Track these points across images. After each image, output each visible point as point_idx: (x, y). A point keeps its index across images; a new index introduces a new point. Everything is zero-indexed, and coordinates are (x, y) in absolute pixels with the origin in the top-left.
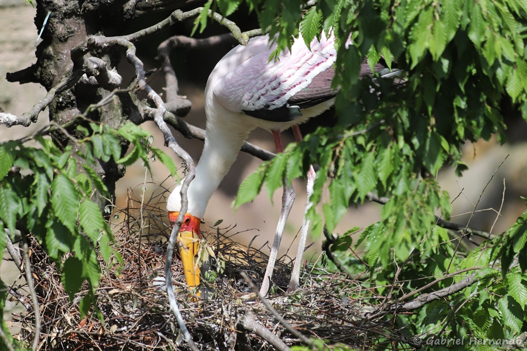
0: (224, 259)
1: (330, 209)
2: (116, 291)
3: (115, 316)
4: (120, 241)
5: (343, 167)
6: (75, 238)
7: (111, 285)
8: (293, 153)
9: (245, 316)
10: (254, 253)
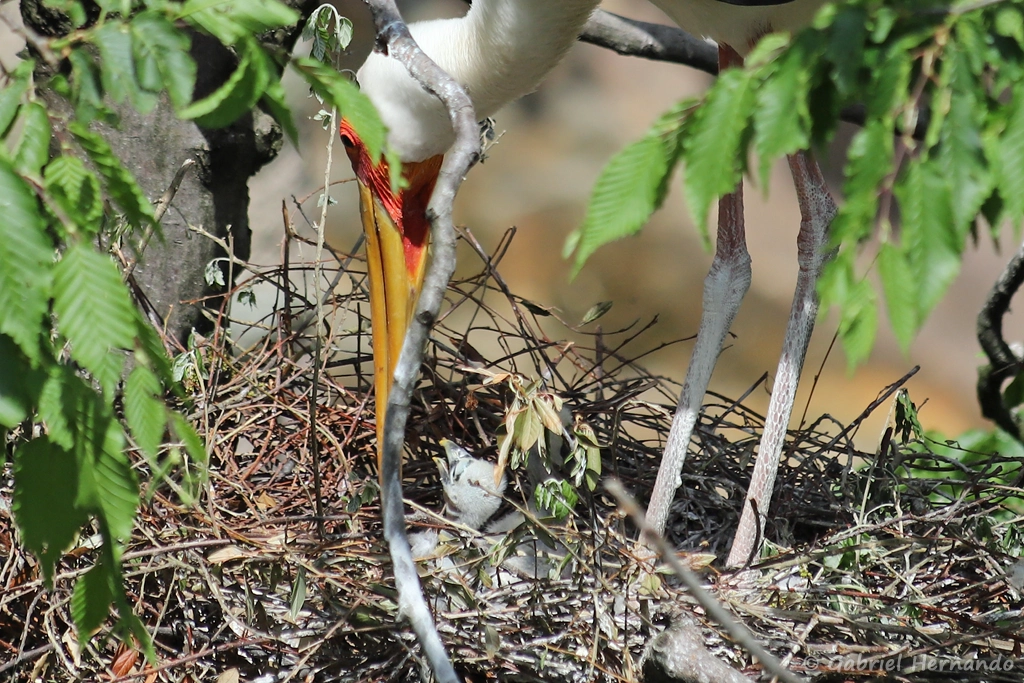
0: (594, 439)
1: (902, 264)
2: (233, 552)
3: (234, 638)
4: (260, 380)
5: (947, 117)
6: (42, 377)
7: (218, 533)
8: (775, 68)
9: (671, 635)
10: (720, 412)
